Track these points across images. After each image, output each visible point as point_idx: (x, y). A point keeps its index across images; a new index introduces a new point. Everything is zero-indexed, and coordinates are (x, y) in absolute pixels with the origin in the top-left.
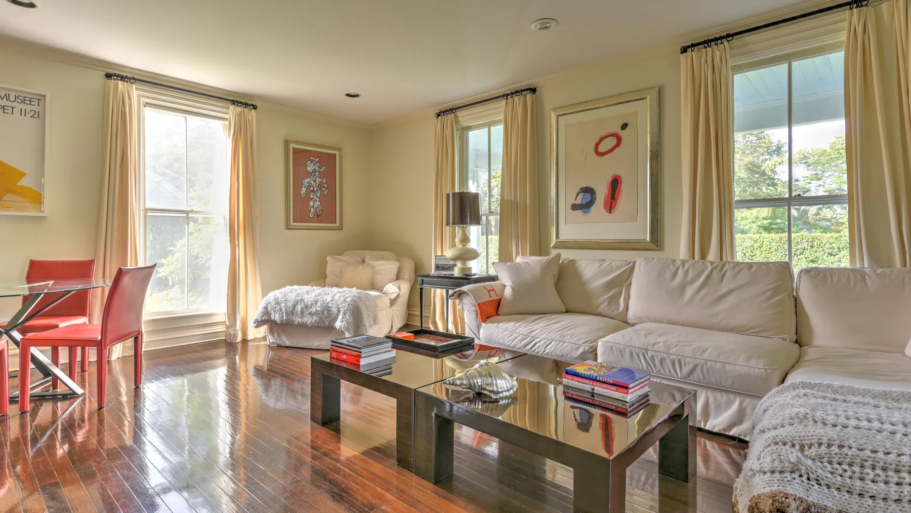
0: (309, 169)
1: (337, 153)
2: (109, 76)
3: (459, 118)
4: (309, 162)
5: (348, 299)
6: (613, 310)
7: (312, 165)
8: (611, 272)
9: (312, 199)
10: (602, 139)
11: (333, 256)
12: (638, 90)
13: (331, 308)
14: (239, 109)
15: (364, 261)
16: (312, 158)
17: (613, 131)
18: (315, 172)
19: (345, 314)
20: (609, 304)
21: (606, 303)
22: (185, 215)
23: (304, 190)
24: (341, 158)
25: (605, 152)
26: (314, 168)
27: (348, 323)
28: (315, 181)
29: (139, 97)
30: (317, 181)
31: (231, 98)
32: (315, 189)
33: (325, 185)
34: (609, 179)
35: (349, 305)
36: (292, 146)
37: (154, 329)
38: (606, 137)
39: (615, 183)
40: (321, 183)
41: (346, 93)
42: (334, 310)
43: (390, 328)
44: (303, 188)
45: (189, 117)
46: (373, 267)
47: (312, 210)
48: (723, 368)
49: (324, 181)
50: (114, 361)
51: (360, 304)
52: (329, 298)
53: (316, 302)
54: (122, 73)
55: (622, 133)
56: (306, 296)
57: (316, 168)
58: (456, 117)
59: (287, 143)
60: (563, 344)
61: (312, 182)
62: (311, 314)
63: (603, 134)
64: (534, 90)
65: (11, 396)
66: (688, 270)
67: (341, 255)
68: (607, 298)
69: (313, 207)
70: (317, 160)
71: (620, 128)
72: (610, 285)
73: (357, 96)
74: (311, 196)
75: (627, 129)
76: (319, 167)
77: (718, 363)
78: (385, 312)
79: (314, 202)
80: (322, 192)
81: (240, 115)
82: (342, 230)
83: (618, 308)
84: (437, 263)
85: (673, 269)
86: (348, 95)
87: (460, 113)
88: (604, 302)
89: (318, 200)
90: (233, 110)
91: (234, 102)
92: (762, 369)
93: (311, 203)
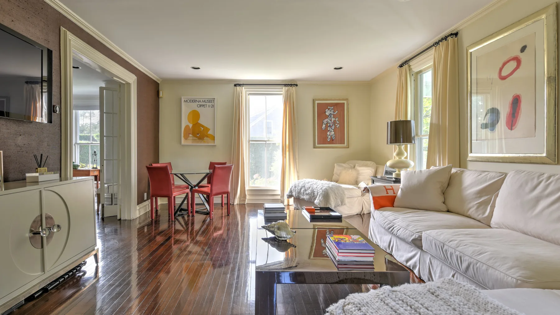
0: (327, 114)
1: (345, 102)
2: (235, 85)
3: (411, 67)
4: (327, 110)
5: (324, 188)
6: (480, 214)
7: (329, 111)
8: (485, 181)
9: (329, 131)
10: (504, 64)
11: (339, 164)
12: (535, 13)
13: (315, 192)
14: (287, 88)
15: (354, 167)
16: (329, 107)
17: (513, 55)
18: (331, 115)
19: (320, 196)
20: (478, 208)
21: (475, 207)
22: (265, 142)
23: (324, 126)
24: (348, 104)
25: (507, 75)
26: (330, 113)
27: (320, 201)
28: (331, 120)
29: (246, 91)
30: (332, 120)
31: (284, 83)
32: (331, 125)
33: (337, 122)
34: (510, 99)
35: (323, 191)
36: (317, 102)
37: (252, 194)
38: (508, 61)
39: (516, 101)
40: (335, 121)
41: (335, 68)
42: (316, 193)
43: (362, 210)
44: (323, 125)
45: (268, 97)
46: (358, 171)
47: (329, 137)
48: (487, 270)
49: (337, 120)
50: (235, 205)
51: (330, 191)
52: (315, 186)
53: (310, 188)
54: (240, 83)
55: (522, 56)
56: (307, 184)
57: (331, 113)
58: (409, 66)
59: (314, 101)
60: (405, 231)
61: (329, 121)
62: (307, 194)
63: (505, 59)
64: (456, 34)
65: (196, 210)
66: (549, 184)
67: (344, 163)
68: (476, 204)
69: (330, 135)
70: (332, 108)
71: (520, 52)
72: (481, 193)
73: (341, 68)
74: (328, 129)
75: (525, 51)
76: (334, 112)
77: (485, 265)
78: (356, 199)
79: (330, 132)
80: (335, 126)
81: (288, 91)
82: (348, 148)
83: (484, 213)
84: (386, 170)
85: (535, 182)
86: (335, 69)
87: (411, 63)
88: (473, 206)
89: (333, 131)
90: (284, 89)
91: (286, 85)
92: (514, 278)
93: (328, 133)
